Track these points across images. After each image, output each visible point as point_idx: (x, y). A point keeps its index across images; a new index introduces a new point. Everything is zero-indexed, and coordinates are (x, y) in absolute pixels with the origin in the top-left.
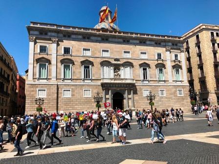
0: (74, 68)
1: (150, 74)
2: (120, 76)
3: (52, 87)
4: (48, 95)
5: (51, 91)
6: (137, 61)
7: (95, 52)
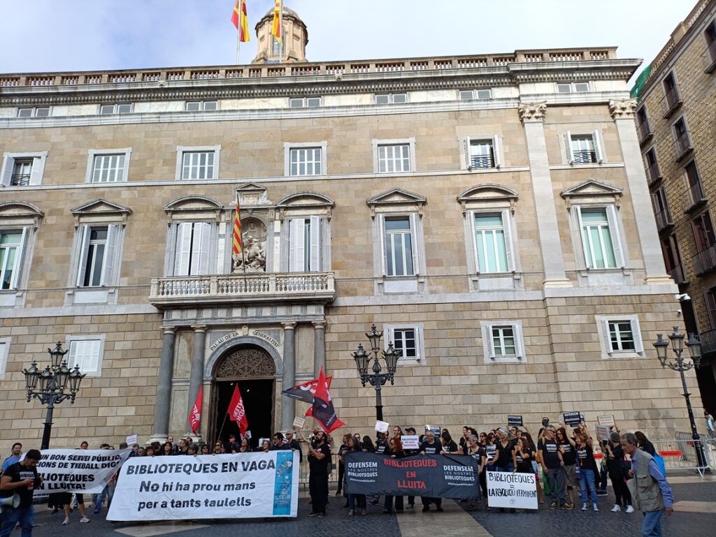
0: (41, 243)
1: (429, 247)
2: (263, 264)
6: (359, 186)
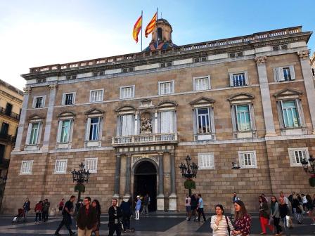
0: (76, 126)
2: (151, 130)
3: (40, 158)
4: (34, 170)
5: (39, 164)
6: (187, 97)
7: (110, 93)
